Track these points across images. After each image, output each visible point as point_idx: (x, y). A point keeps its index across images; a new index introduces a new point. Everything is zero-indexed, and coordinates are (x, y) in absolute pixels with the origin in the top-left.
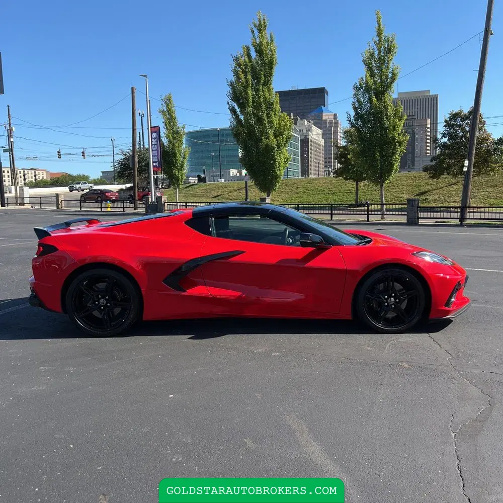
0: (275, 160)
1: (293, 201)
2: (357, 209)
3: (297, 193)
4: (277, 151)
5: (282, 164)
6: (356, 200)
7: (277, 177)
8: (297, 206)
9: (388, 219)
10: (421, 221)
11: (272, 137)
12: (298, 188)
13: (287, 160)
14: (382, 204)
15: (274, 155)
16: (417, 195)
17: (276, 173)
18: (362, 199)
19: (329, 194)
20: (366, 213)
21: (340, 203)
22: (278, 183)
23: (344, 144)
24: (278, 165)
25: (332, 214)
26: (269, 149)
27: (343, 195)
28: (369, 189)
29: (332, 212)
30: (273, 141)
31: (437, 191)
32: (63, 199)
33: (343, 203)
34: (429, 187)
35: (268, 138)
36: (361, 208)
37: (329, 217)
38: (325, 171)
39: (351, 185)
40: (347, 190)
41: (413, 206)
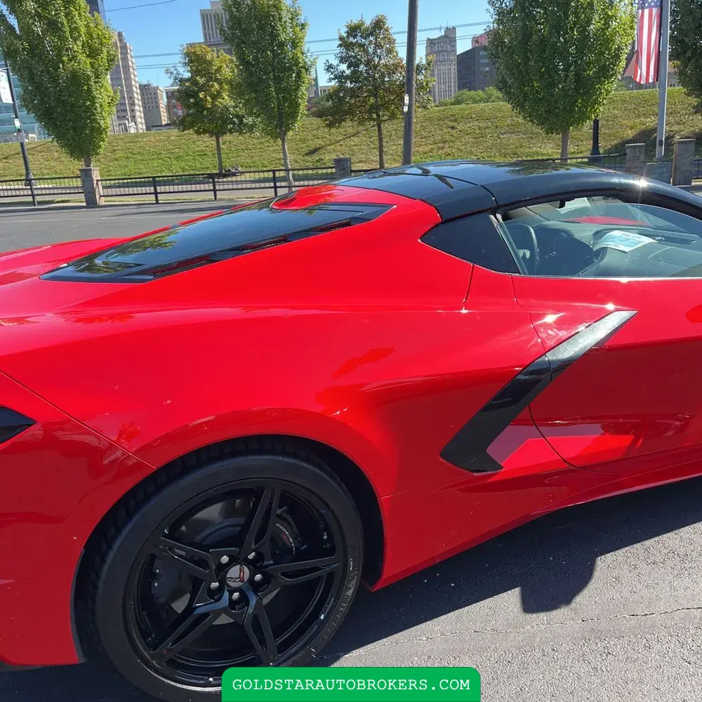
0: (93, 100)
1: (112, 173)
2: (225, 180)
3: (116, 160)
4: (96, 82)
5: (106, 108)
6: (221, 168)
7: (99, 131)
11: (82, 57)
12: (114, 150)
13: (112, 100)
15: (89, 90)
16: (307, 154)
17: (99, 123)
18: (227, 164)
19: (170, 158)
20: (272, 184)
21: (192, 172)
22: (103, 141)
23: (187, 75)
24: (99, 110)
26: (77, 80)
27: (194, 160)
28: (232, 149)
30: (84, 62)
31: (332, 147)
33: (197, 173)
34: (319, 142)
35: (73, 58)
36: (230, 179)
37: (211, 195)
40: (198, 151)
41: (344, 169)
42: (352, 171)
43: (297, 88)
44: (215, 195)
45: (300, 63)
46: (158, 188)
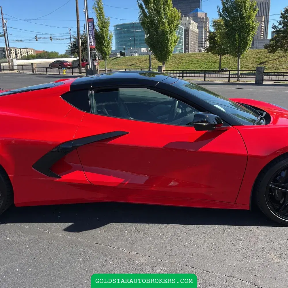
0: (168, 40)
1: (179, 68)
2: (220, 73)
3: (182, 63)
4: (170, 34)
5: (173, 43)
6: (220, 68)
7: (169, 52)
8: (182, 71)
9: (241, 81)
10: (265, 82)
11: (166, 25)
12: (182, 59)
13: (176, 40)
14: (238, 71)
15: (167, 37)
16: (259, 64)
17: (169, 49)
18: (223, 66)
19: (202, 63)
20: (228, 76)
21: (209, 69)
22: (170, 56)
23: (213, 30)
24: (170, 44)
25: (205, 77)
26: (164, 32)
27: (211, 64)
28: (228, 61)
29: (205, 75)
30: (167, 27)
31: (272, 62)
32: (36, 67)
33: (211, 70)
35: (163, 25)
36: (222, 73)
37: (203, 79)
38: (199, 49)
39: (216, 57)
40: (214, 61)
41: (260, 72)
42: (264, 72)
43: (248, 36)
44: (205, 79)
45: (250, 25)
46: (184, 75)
